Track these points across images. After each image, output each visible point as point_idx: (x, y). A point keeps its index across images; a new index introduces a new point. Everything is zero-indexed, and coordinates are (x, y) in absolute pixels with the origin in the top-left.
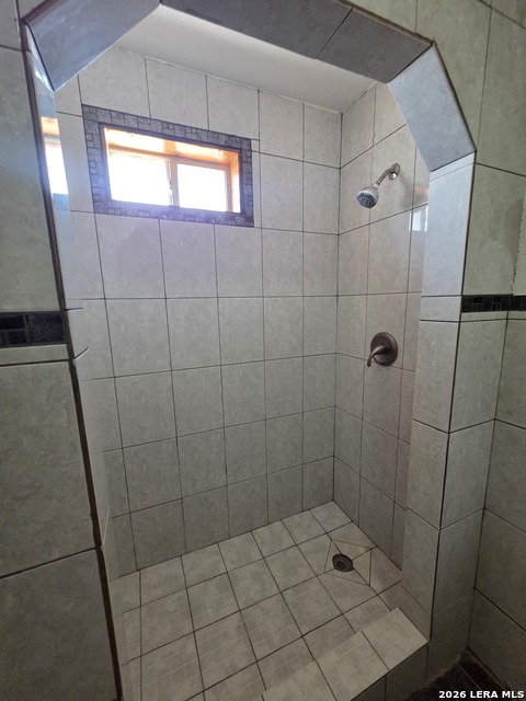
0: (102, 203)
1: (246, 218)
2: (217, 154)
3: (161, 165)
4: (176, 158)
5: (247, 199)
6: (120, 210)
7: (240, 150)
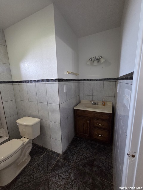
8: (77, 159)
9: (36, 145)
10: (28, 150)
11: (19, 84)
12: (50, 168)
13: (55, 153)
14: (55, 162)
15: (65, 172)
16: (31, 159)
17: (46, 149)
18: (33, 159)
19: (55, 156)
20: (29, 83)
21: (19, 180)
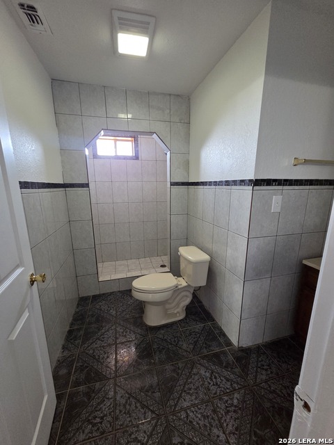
0: (95, 156)
1: (137, 158)
2: (130, 139)
3: (113, 142)
4: (116, 140)
5: (137, 152)
6: (101, 157)
7: (134, 137)
8: (266, 382)
9: (201, 302)
10: (184, 301)
11: (195, 187)
12: (205, 352)
13: (224, 335)
14: (217, 350)
15: (228, 380)
16: (185, 318)
17: (214, 320)
18: (188, 321)
19: (222, 340)
20: (208, 187)
21: (162, 332)
